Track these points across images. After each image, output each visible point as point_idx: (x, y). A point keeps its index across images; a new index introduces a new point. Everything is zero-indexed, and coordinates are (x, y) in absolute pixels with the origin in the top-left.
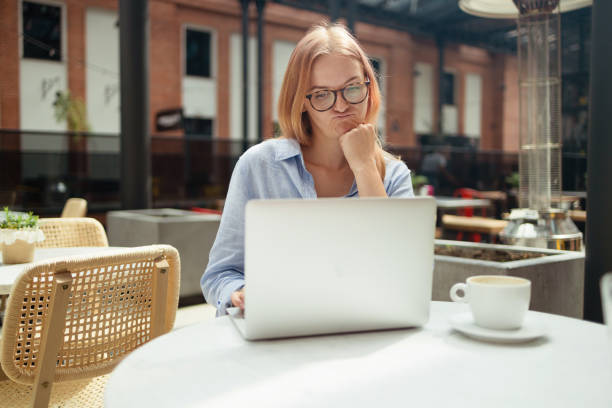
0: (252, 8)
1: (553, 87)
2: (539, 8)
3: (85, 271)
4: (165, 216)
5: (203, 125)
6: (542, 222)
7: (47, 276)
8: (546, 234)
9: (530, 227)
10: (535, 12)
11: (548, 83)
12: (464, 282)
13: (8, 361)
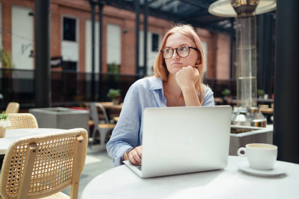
0: (97, 8)
1: (252, 50)
2: (246, 12)
3: (43, 142)
4: (58, 111)
5: (72, 65)
6: (248, 114)
7: (24, 146)
8: (250, 119)
9: (243, 116)
10: (244, 15)
11: (250, 48)
12: (245, 147)
13: (4, 191)
